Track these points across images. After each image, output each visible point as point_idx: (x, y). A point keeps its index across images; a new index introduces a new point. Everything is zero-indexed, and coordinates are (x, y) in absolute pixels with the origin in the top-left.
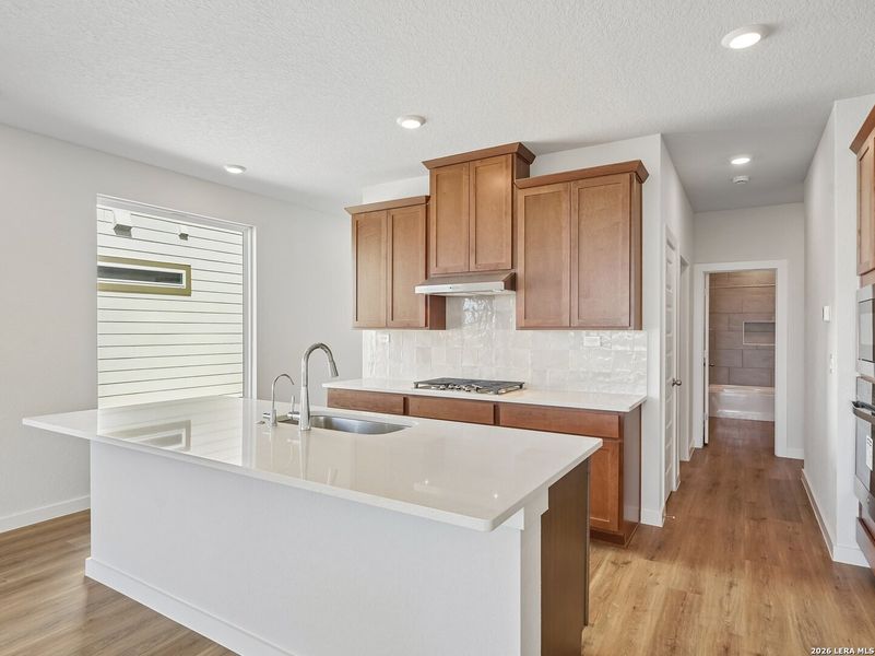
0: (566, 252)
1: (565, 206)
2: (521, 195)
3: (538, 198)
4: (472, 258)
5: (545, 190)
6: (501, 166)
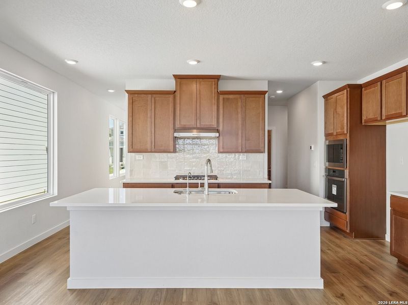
0: (240, 122)
1: (239, 104)
2: (221, 97)
3: (228, 99)
4: (198, 121)
5: (231, 96)
6: (212, 84)
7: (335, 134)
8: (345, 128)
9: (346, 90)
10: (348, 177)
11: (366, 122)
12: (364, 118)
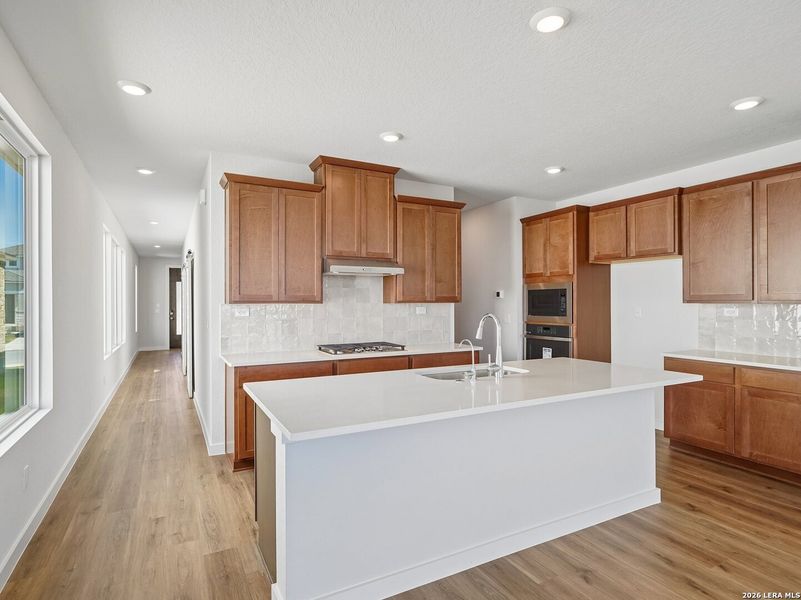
0: (428, 251)
1: (426, 221)
2: (400, 206)
3: (410, 210)
4: (364, 247)
5: (415, 207)
6: (386, 181)
7: (548, 274)
8: (571, 266)
9: (571, 213)
10: (574, 336)
11: (597, 258)
12: (593, 254)
